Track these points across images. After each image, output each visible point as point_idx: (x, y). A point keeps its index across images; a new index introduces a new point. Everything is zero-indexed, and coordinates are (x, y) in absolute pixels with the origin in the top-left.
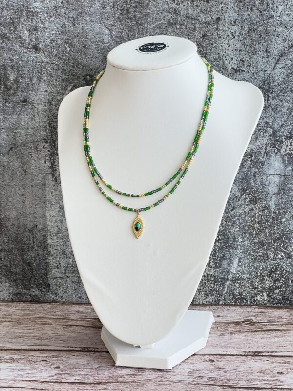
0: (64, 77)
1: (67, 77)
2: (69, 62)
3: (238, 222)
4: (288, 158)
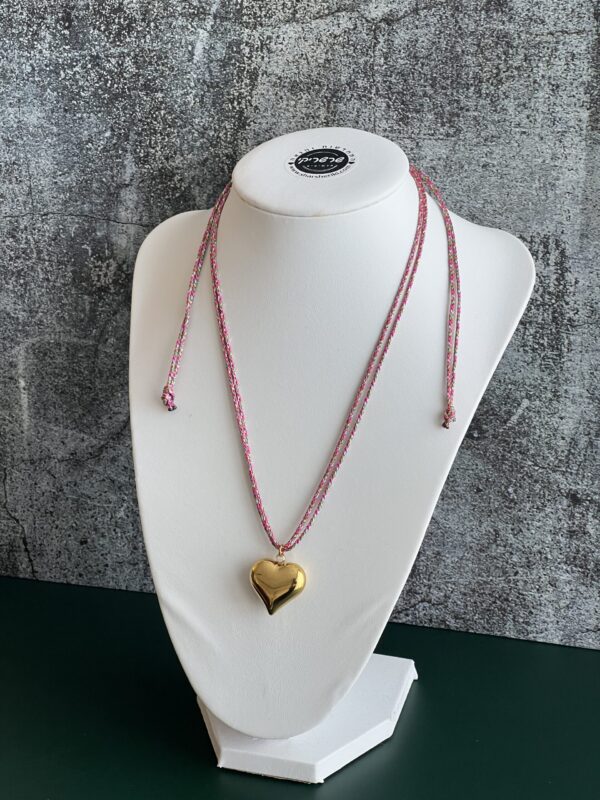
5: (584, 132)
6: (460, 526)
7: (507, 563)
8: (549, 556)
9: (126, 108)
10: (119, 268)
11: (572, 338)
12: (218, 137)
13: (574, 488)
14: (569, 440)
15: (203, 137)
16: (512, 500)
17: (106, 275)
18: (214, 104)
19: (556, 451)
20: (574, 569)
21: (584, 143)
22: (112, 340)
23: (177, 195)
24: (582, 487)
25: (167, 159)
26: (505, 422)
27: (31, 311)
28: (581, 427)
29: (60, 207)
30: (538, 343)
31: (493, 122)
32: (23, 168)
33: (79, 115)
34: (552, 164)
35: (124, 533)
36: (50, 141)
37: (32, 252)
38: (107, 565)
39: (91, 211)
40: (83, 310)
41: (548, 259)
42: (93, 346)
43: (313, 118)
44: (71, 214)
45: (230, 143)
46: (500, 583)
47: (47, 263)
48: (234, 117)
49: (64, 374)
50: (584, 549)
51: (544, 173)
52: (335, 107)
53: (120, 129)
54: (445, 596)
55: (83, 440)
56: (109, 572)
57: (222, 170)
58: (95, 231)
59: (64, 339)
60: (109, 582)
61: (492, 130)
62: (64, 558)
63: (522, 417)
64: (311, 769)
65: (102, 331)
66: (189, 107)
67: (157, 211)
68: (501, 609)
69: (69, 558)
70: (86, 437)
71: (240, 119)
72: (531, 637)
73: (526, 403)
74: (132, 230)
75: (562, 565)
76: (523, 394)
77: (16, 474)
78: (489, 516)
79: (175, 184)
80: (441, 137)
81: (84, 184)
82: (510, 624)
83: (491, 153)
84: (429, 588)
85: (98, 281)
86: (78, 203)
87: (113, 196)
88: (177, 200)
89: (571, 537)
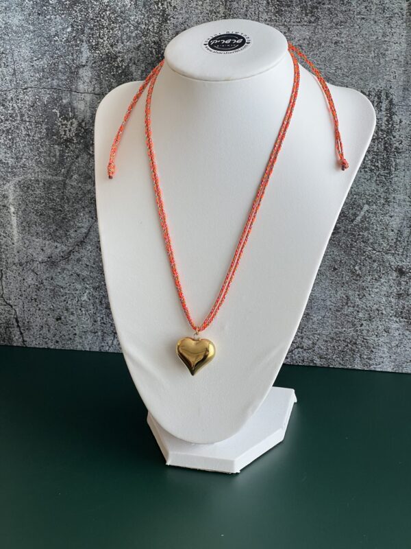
0: (366, 234)
1: (361, 233)
2: (357, 252)
3: (132, 28)
4: (68, 114)
5: (405, 17)
6: (323, 294)
7: (355, 318)
8: (384, 312)
9: (82, 11)
10: (80, 125)
11: (398, 161)
12: (148, 29)
13: (400, 264)
14: (396, 232)
15: (137, 30)
16: (358, 275)
17: (70, 131)
18: (144, 6)
19: (388, 240)
20: (401, 320)
21: (405, 24)
22: (75, 176)
23: (120, 71)
24: (405, 264)
25: (112, 46)
26: (352, 221)
27: (17, 158)
28: (405, 222)
29: (36, 83)
30: (374, 166)
31: (342, 12)
32: (9, 57)
33: (48, 17)
34: (383, 40)
35: (87, 311)
36: (28, 36)
37: (17, 116)
38: (75, 334)
39: (58, 85)
40: (55, 156)
41: (381, 107)
42: (62, 181)
43: (215, 13)
44: (44, 88)
45: (156, 33)
46: (351, 332)
47: (28, 123)
48: (159, 14)
49: (42, 201)
50: (408, 306)
51: (378, 46)
52: (230, 5)
53: (78, 26)
54: (313, 343)
55: (56, 247)
56: (77, 339)
57: (151, 52)
58: (62, 99)
59: (41, 177)
60: (77, 346)
61: (341, 17)
62: (45, 330)
63: (364, 217)
64: (231, 463)
65: (68, 171)
66: (127, 8)
67: (105, 84)
68: (352, 350)
69: (49, 331)
70: (59, 245)
71: (163, 15)
72: (372, 368)
73: (366, 207)
74: (88, 98)
75: (393, 317)
76: (365, 201)
77: (9, 273)
78: (342, 287)
79: (118, 64)
80: (305, 23)
81: (53, 66)
82: (358, 360)
83: (340, 34)
84: (302, 338)
85: (65, 135)
86: (49, 80)
87: (74, 74)
88: (120, 75)
89: (399, 298)
